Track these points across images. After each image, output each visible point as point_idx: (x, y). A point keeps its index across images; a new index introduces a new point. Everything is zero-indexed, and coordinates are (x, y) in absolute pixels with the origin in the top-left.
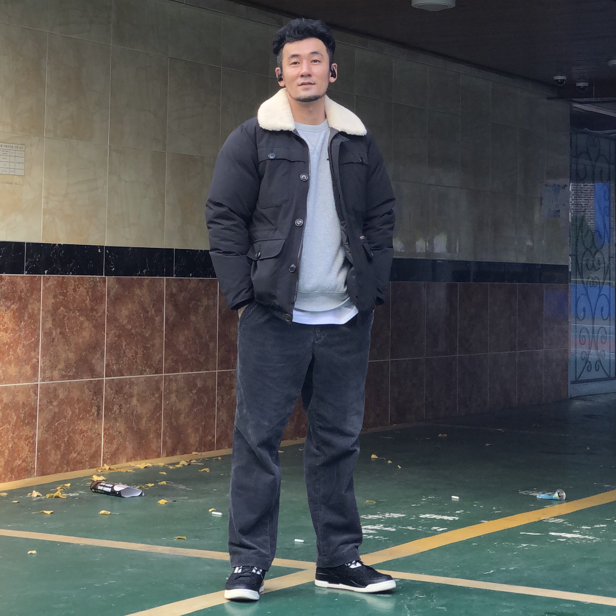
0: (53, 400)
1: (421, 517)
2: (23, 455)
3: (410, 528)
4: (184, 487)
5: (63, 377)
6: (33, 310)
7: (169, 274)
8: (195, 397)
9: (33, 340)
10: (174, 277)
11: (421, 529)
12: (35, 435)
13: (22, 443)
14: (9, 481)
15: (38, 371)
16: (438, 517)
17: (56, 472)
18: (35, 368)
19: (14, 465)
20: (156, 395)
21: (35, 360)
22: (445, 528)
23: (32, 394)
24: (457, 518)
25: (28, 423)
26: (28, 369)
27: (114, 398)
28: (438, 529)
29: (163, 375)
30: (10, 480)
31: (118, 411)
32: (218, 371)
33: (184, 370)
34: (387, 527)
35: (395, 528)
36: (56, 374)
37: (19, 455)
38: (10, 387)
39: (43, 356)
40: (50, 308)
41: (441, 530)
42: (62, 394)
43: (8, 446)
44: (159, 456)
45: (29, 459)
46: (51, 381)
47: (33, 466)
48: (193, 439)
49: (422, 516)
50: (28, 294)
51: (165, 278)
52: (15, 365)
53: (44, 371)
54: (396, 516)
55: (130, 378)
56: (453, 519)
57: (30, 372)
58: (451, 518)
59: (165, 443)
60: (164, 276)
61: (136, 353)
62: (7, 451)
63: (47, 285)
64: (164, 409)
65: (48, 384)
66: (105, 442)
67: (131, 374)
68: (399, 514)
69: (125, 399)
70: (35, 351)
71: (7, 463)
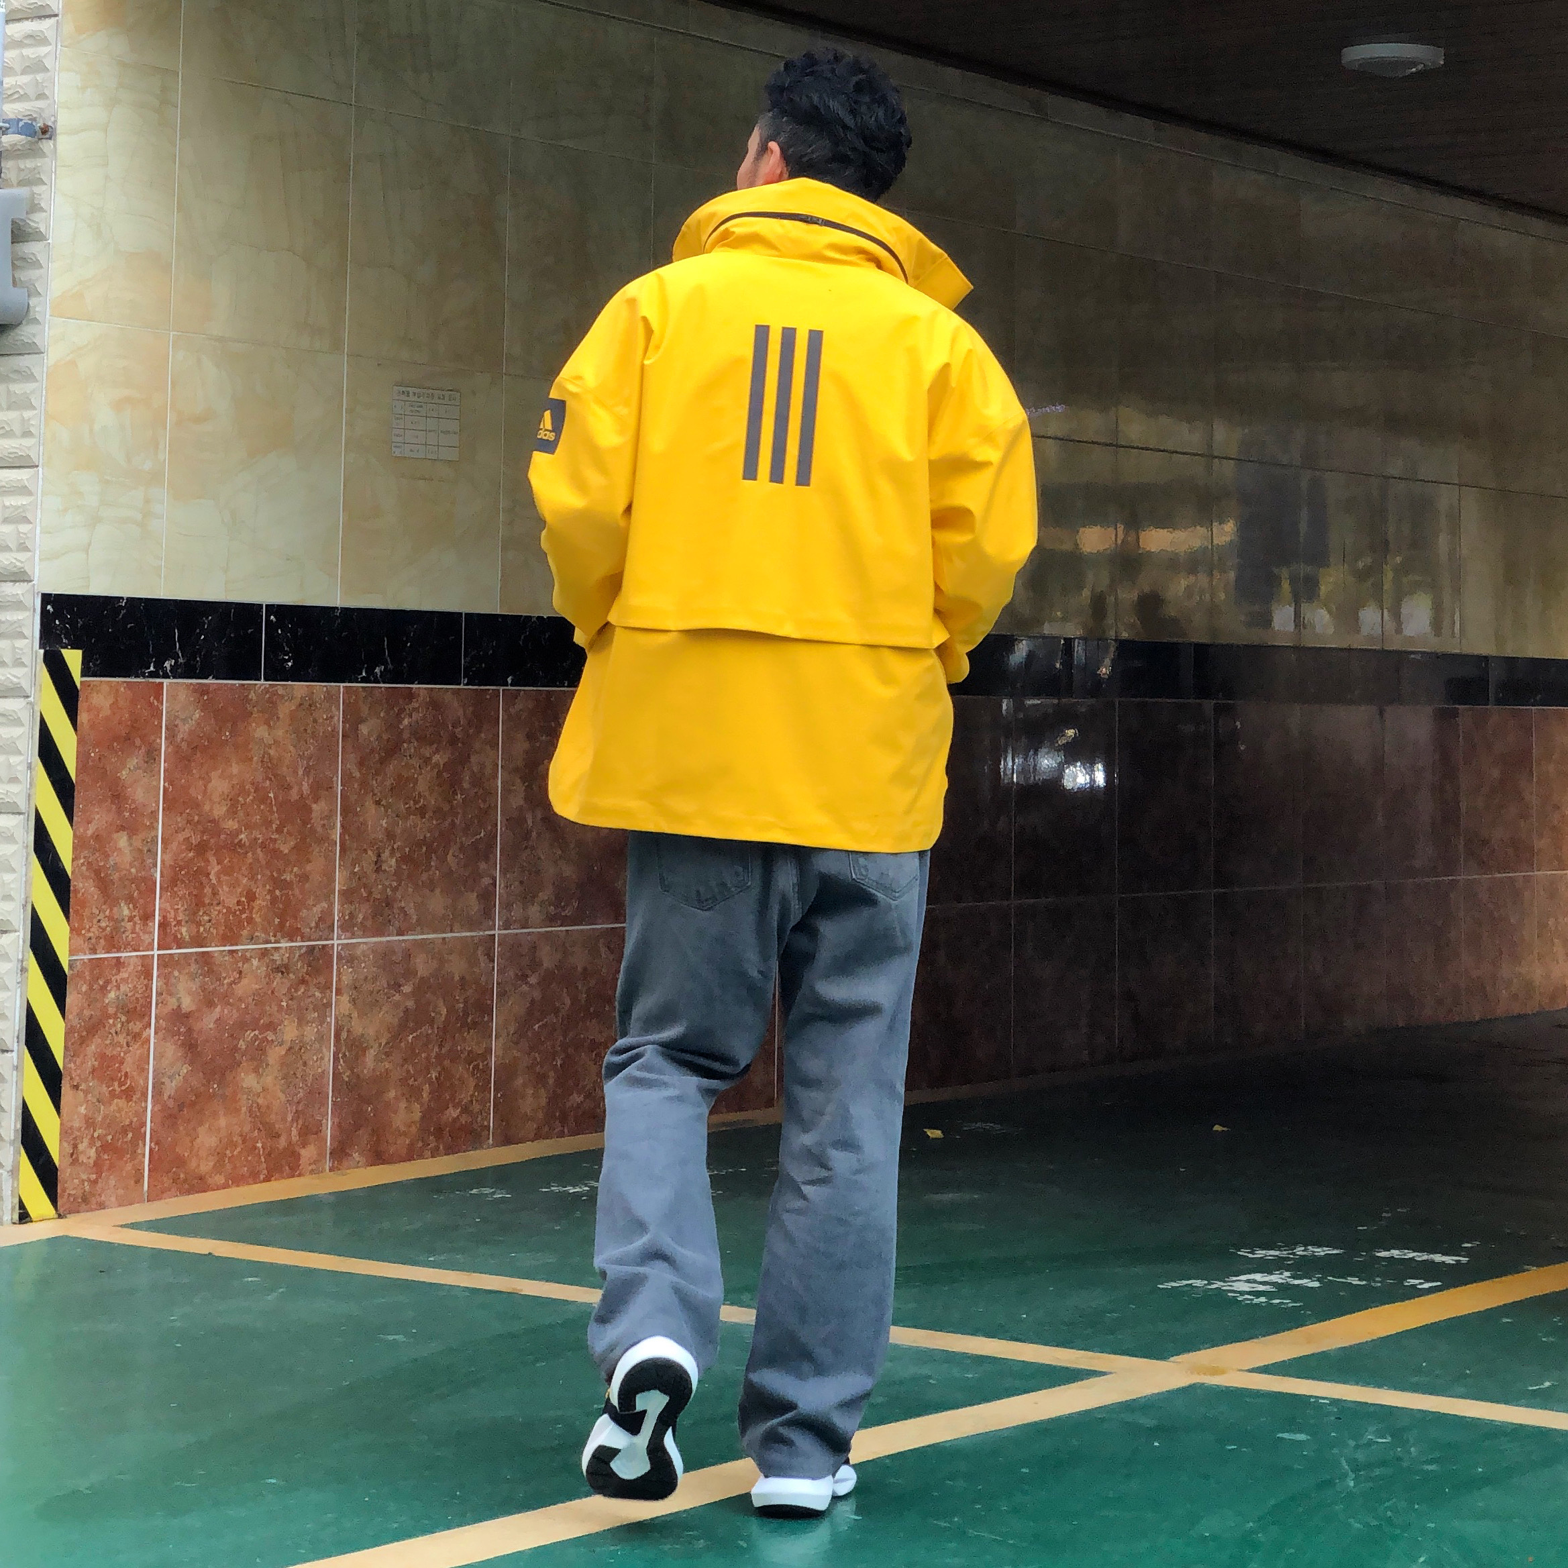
0: (529, 972)
1: (1378, 1254)
2: (464, 1097)
3: (1355, 1281)
5: (551, 920)
6: (482, 766)
9: (482, 835)
11: (1379, 1284)
12: (489, 1050)
13: (460, 1070)
14: (433, 1157)
15: (495, 906)
16: (1419, 1256)
17: (538, 1136)
18: (487, 897)
19: (444, 1118)
21: (486, 881)
22: (1437, 1281)
23: (483, 959)
24: (1464, 1260)
25: (475, 1024)
26: (472, 901)
28: (1421, 1284)
30: (435, 1153)
34: (1301, 1279)
35: (1318, 1280)
36: (534, 911)
37: (453, 1098)
38: (432, 942)
39: (504, 872)
40: (520, 763)
41: (1426, 1286)
42: (548, 959)
43: (429, 1076)
44: (770, 1103)
45: (476, 1107)
46: (523, 928)
47: (486, 1123)
49: (1383, 1254)
50: (471, 731)
52: (442, 891)
53: (507, 906)
54: (1321, 1252)
56: (1456, 1261)
57: (476, 908)
58: (1449, 1260)
62: (427, 1087)
63: (512, 711)
65: (517, 934)
68: (1325, 1249)
70: (487, 859)
71: (426, 1116)
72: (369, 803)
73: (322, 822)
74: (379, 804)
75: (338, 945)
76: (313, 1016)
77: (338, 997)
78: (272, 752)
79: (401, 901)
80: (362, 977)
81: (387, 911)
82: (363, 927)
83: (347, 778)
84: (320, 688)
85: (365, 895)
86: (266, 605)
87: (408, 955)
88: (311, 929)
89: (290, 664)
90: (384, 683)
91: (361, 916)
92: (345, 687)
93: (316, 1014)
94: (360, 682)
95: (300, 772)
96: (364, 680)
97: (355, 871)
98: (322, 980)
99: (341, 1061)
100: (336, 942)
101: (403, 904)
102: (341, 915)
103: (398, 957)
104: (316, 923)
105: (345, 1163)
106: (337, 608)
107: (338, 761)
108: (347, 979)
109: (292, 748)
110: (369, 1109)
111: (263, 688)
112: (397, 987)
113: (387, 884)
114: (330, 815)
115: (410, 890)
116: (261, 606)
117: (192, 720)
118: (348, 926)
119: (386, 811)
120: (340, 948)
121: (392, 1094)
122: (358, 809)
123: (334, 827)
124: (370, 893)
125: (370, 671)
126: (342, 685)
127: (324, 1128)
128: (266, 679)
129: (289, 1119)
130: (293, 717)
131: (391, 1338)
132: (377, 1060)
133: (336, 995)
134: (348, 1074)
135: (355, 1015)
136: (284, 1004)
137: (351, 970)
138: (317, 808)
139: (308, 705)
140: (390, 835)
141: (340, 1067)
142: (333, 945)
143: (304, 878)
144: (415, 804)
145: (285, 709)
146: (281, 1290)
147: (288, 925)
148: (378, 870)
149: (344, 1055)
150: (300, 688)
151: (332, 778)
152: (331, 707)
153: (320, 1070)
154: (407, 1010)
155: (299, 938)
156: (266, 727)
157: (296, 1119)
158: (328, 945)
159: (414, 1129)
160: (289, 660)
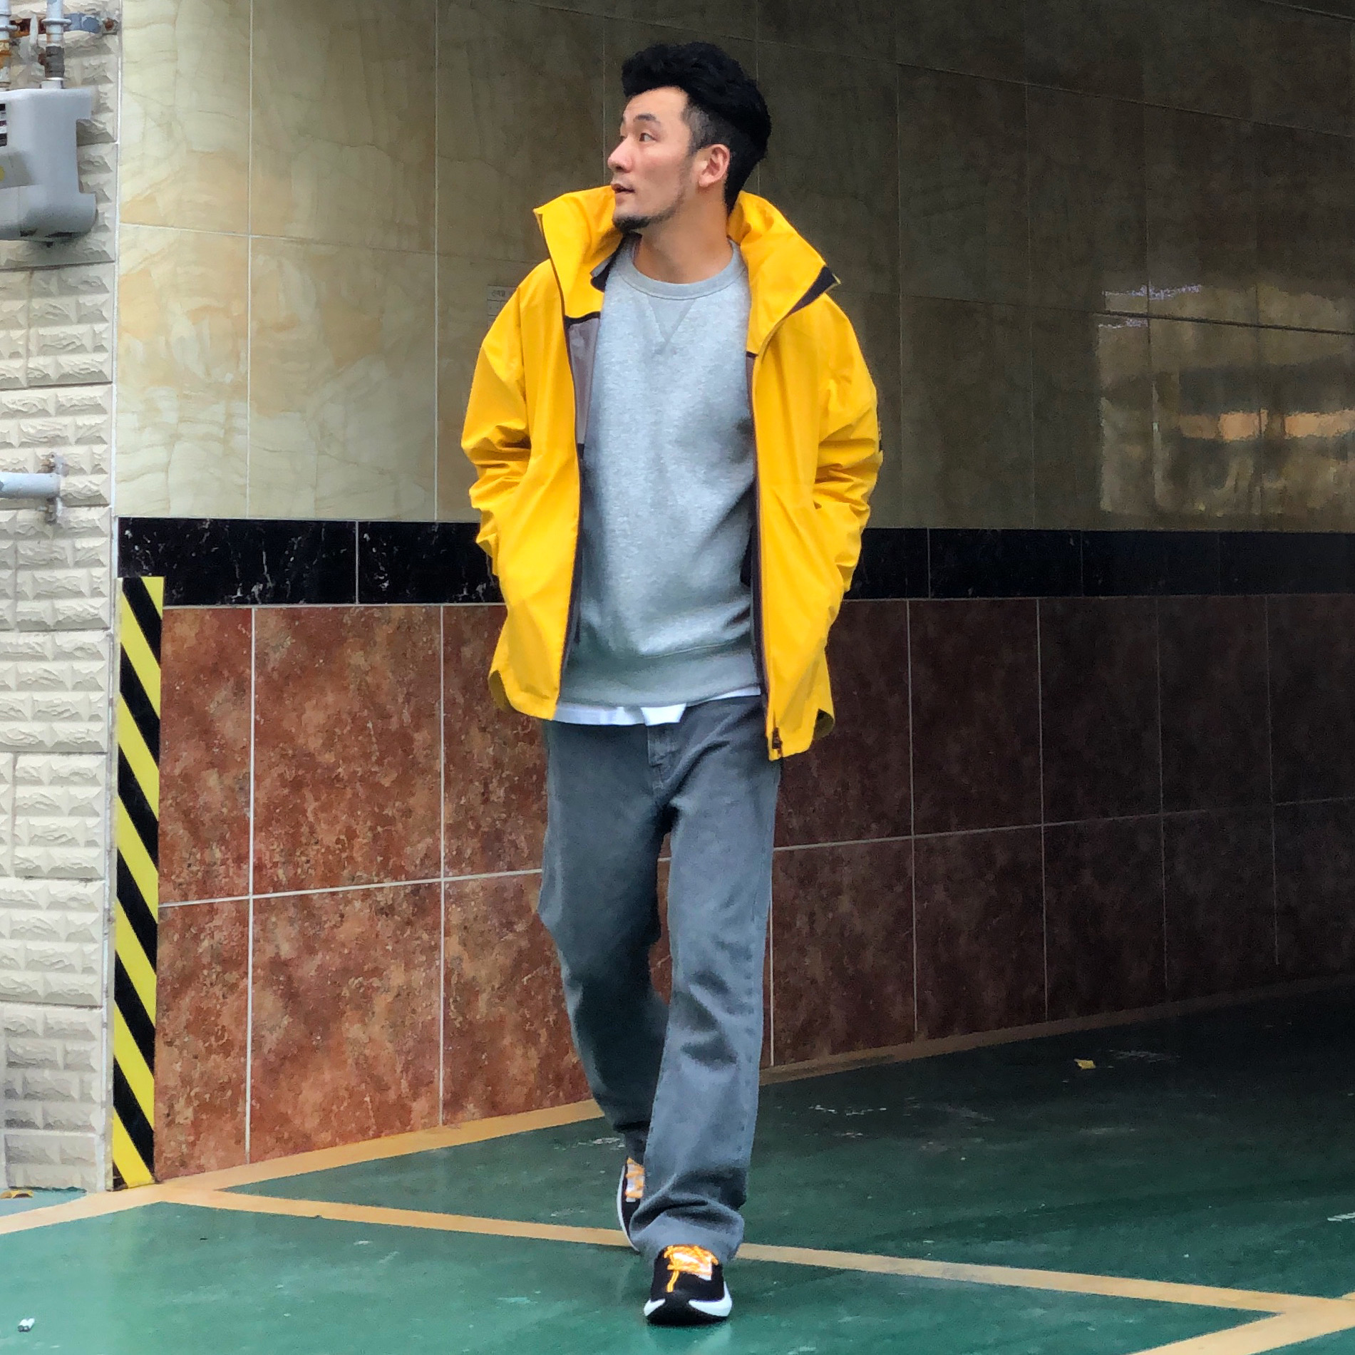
4: (973, 1114)
7: (917, 591)
8: (993, 892)
10: (929, 599)
14: (552, 1106)
19: (564, 1063)
20: (899, 889)
27: (795, 898)
29: (913, 837)
30: (555, 1102)
31: (806, 930)
32: (1046, 825)
33: (963, 825)
43: (546, 1020)
44: (909, 1038)
48: (991, 995)
51: (907, 600)
55: (833, 848)
59: (923, 1004)
60: (904, 597)
61: (846, 787)
62: (544, 1033)
64: (918, 921)
66: (776, 1006)
67: (834, 837)
69: (823, 899)
71: (545, 1060)
72: (474, 731)
73: (425, 752)
74: (485, 731)
75: (445, 883)
76: (420, 960)
77: (448, 938)
78: (369, 679)
79: (511, 834)
80: (471, 917)
81: (497, 844)
82: (471, 863)
83: (451, 704)
84: (419, 608)
85: (472, 828)
86: (360, 523)
87: (520, 892)
88: (416, 866)
89: (386, 585)
90: (486, 602)
91: (469, 851)
92: (444, 607)
93: (424, 958)
94: (462, 602)
95: (400, 700)
96: (465, 599)
97: (462, 802)
98: (429, 920)
99: (452, 1007)
100: (443, 880)
101: (513, 837)
102: (447, 851)
103: (509, 894)
104: (421, 860)
105: (460, 1116)
106: (433, 524)
107: (439, 687)
108: (455, 920)
109: (390, 674)
110: (484, 1057)
111: (357, 610)
112: (509, 925)
113: (496, 816)
114: (432, 746)
115: (521, 822)
116: (353, 524)
117: (283, 647)
118: (456, 862)
119: (493, 738)
120: (447, 886)
121: (507, 1041)
122: (463, 737)
123: (437, 757)
124: (478, 827)
125: (472, 590)
126: (442, 605)
127: (436, 1080)
128: (361, 602)
129: (399, 1071)
130: (390, 641)
131: (513, 1300)
132: (490, 1004)
133: (445, 936)
134: (461, 1019)
135: (466, 956)
136: (389, 948)
137: (459, 909)
138: (420, 737)
139: (406, 629)
140: (497, 764)
141: (450, 1014)
142: (440, 883)
143: (408, 813)
144: (523, 730)
145: (382, 633)
146: (395, 1253)
147: (391, 863)
148: (486, 801)
149: (455, 1001)
150: (397, 610)
151: (433, 704)
152: (430, 629)
153: (429, 1018)
154: (520, 952)
155: (403, 876)
156: (361, 653)
157: (406, 1069)
158: (434, 883)
159: (532, 1077)
160: (384, 581)
